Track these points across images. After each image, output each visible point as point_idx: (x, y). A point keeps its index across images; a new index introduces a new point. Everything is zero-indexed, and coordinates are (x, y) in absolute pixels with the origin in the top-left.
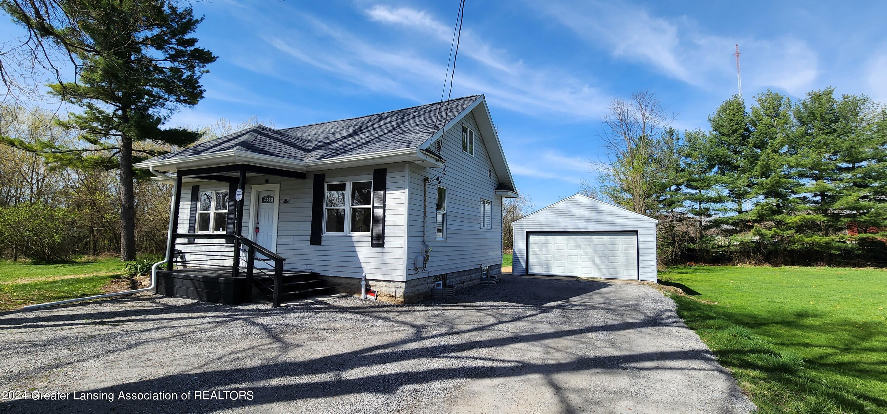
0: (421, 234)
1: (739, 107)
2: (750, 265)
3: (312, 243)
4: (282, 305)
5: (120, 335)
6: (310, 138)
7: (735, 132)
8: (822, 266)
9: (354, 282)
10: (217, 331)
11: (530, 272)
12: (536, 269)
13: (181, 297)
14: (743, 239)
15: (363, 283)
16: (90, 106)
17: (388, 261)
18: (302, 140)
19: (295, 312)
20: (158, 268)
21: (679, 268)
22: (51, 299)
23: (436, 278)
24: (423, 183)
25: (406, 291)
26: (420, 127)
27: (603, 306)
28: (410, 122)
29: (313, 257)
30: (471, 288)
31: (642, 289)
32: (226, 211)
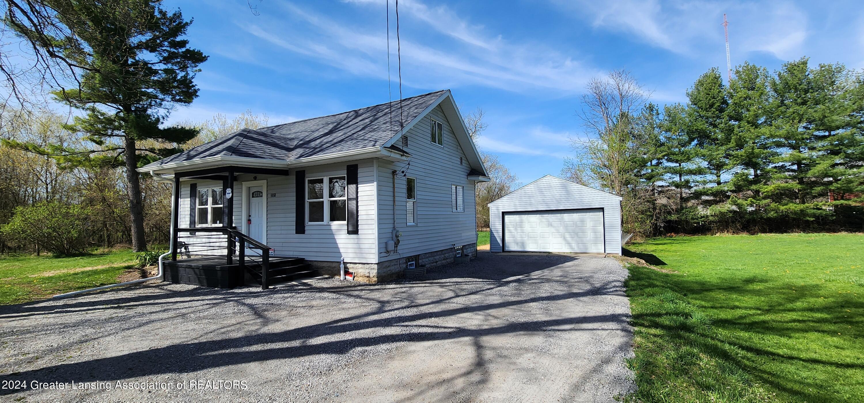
0: (392, 221)
1: (716, 80)
2: (727, 234)
3: (297, 232)
4: (270, 287)
5: (134, 316)
6: (293, 136)
7: (712, 106)
8: (797, 232)
9: (334, 265)
10: (213, 311)
11: (506, 249)
12: (512, 246)
13: (185, 284)
14: (721, 209)
15: (342, 266)
16: (93, 110)
17: (363, 246)
18: (286, 139)
19: (281, 293)
20: (164, 258)
21: (659, 240)
22: (75, 289)
23: (409, 259)
24: (391, 176)
25: (379, 271)
26: (388, 124)
27: (558, 278)
28: (381, 119)
29: (298, 245)
30: (444, 266)
31: (604, 261)
32: (222, 206)
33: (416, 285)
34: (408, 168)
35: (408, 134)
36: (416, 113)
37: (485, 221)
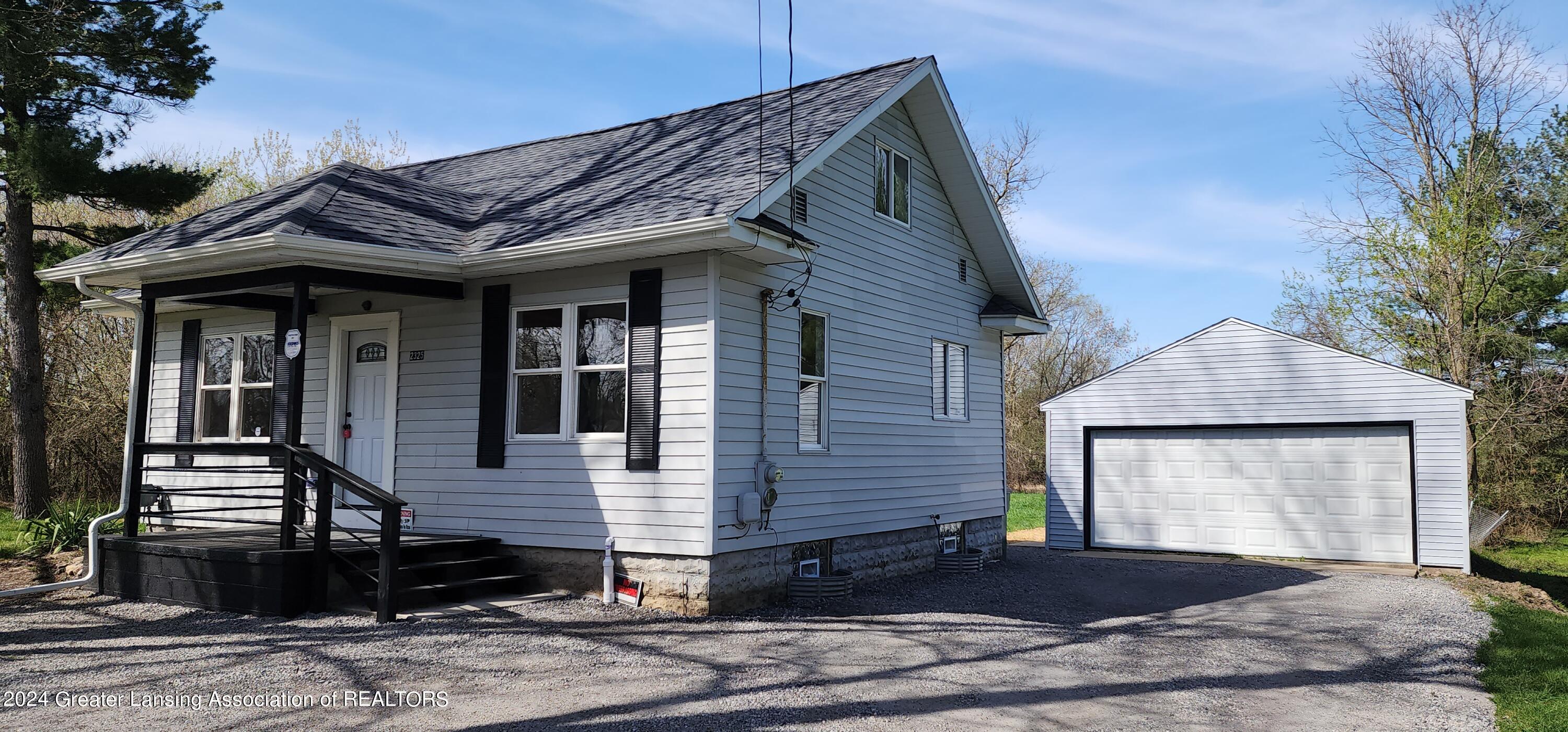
0: (755, 436)
3: (481, 464)
4: (399, 616)
6: (477, 190)
9: (586, 559)
10: (236, 673)
11: (1097, 540)
12: (1115, 533)
13: (159, 602)
15: (608, 562)
17: (670, 505)
18: (456, 196)
19: (430, 634)
20: (100, 529)
23: (802, 552)
24: (757, 305)
25: (715, 581)
26: (751, 156)
27: (1261, 629)
28: (730, 143)
29: (482, 499)
30: (905, 579)
31: (1411, 587)
32: (270, 384)
33: (824, 626)
34: (805, 285)
35: (808, 186)
36: (833, 123)
37: (1032, 463)
